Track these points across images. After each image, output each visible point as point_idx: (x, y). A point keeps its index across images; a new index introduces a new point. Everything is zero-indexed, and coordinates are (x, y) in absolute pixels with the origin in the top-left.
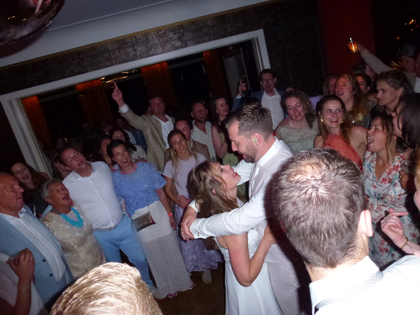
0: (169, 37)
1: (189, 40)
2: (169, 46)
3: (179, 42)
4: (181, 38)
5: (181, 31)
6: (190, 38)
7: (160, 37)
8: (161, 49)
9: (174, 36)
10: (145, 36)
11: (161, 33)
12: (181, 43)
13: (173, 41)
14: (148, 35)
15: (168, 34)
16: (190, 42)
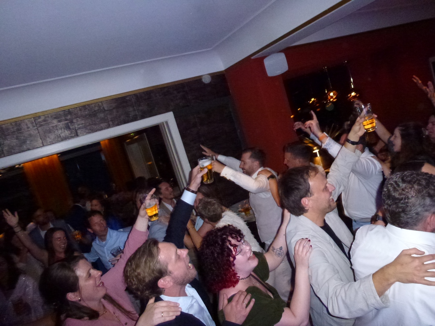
0: (52, 125)
1: (79, 128)
2: (52, 136)
3: (66, 132)
4: (69, 126)
5: (69, 117)
6: (81, 125)
7: (38, 126)
8: (40, 141)
9: (59, 123)
10: (16, 124)
11: (40, 120)
12: (69, 133)
13: (58, 130)
14: (20, 124)
15: (49, 121)
16: (82, 130)
